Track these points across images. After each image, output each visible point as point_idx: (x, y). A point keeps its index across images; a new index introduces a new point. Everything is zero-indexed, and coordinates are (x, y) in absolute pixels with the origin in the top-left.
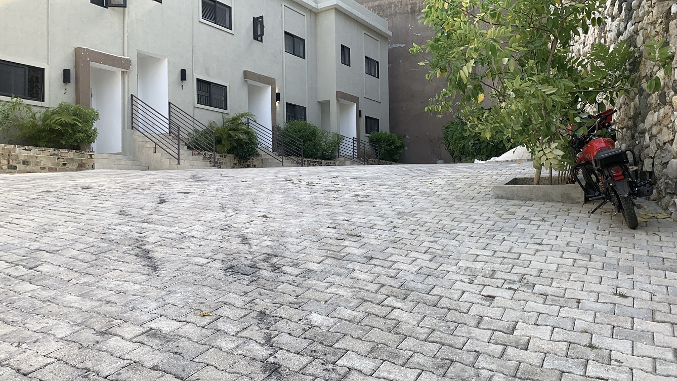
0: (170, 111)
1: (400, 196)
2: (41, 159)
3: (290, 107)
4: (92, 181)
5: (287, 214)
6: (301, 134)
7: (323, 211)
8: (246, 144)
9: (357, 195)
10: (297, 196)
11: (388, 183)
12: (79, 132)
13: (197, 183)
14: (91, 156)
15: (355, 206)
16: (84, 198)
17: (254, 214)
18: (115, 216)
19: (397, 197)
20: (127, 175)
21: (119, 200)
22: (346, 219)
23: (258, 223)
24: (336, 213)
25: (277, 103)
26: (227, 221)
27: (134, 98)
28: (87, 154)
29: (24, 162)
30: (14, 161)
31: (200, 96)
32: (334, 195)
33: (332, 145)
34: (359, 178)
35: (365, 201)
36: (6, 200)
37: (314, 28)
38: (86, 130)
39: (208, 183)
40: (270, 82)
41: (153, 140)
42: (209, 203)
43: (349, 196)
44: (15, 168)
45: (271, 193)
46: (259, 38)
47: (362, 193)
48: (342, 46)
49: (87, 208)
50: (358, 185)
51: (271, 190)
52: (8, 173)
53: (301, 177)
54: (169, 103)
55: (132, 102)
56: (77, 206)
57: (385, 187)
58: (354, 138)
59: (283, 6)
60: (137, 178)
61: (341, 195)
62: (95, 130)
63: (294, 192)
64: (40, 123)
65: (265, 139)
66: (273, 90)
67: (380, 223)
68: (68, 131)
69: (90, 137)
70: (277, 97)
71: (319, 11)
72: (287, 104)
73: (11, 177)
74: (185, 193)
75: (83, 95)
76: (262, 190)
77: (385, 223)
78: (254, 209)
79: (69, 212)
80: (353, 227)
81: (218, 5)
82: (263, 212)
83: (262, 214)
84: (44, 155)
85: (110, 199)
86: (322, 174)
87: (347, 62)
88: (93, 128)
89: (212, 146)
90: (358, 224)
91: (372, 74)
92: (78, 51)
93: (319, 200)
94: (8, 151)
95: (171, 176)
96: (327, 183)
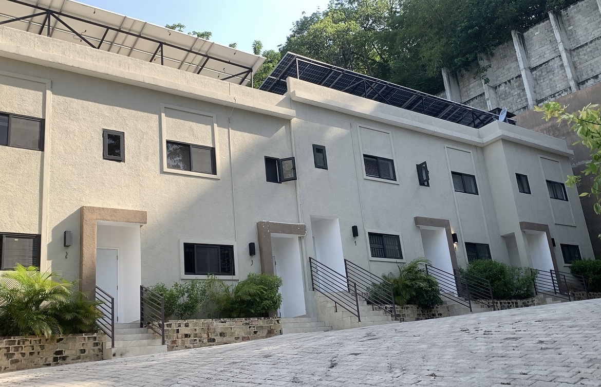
0: (346, 268)
1: (594, 338)
2: (235, 329)
3: (470, 246)
4: (274, 348)
5: (458, 370)
6: (487, 274)
7: (498, 364)
8: (427, 292)
9: (541, 342)
10: (472, 348)
11: (580, 323)
12: (266, 299)
13: (369, 342)
14: (278, 321)
15: (537, 356)
16: (264, 367)
17: (422, 373)
18: (287, 384)
19: (590, 339)
20: (307, 339)
21: (294, 367)
22: (523, 372)
23: (425, 383)
24: (513, 366)
25: (455, 245)
26: (393, 383)
27: (312, 260)
28: (274, 320)
29: (222, 334)
30: (213, 334)
31: (373, 249)
32: (514, 343)
33: (526, 281)
34: (546, 320)
35: (550, 349)
36: (199, 374)
37: (483, 163)
38: (271, 296)
39: (380, 341)
40: (444, 224)
41: (333, 299)
42: (378, 363)
43: (532, 343)
44: (214, 340)
45: (443, 347)
46: (426, 183)
47: (547, 339)
48: (517, 174)
49: (265, 377)
50: (544, 329)
51: (444, 344)
52: (208, 346)
53: (480, 326)
54: (345, 260)
55: (311, 264)
56: (257, 376)
57: (576, 329)
58: (551, 271)
59: (446, 148)
60: (314, 341)
61: (523, 342)
62: (279, 296)
63: (468, 344)
64: (233, 296)
65: (448, 285)
66: (448, 232)
67: (564, 374)
68: (256, 300)
69: (275, 304)
70: (454, 238)
71: (485, 145)
72: (466, 244)
73: (209, 350)
74: (356, 354)
75: (267, 265)
76: (434, 345)
77: (570, 374)
78: (423, 368)
79: (249, 382)
80: (531, 382)
81: (380, 161)
82: (432, 370)
83: (430, 373)
84: (236, 325)
85: (287, 367)
86: (503, 319)
87: (526, 190)
88: (277, 294)
89: (391, 299)
90: (537, 377)
91: (559, 197)
92: (259, 225)
93: (495, 351)
94: (207, 325)
95: (347, 336)
96: (507, 330)
